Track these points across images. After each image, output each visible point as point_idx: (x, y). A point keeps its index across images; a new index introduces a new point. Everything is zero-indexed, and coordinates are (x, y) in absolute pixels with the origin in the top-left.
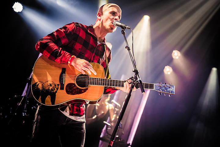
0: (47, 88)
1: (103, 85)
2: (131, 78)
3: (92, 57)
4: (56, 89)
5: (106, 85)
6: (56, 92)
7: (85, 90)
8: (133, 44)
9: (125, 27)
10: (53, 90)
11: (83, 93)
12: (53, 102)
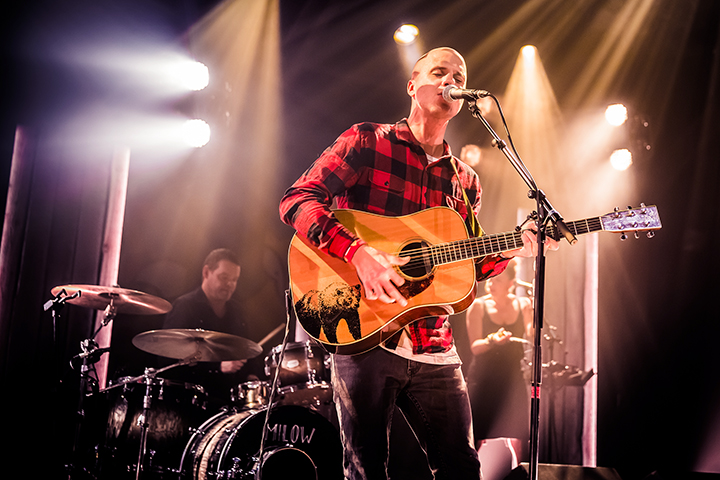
0: (333, 303)
1: (469, 255)
2: (533, 216)
3: (424, 198)
4: (354, 298)
5: (476, 254)
6: (357, 306)
7: (428, 282)
8: (509, 137)
9: (476, 96)
10: (348, 305)
11: (424, 289)
12: (356, 333)
